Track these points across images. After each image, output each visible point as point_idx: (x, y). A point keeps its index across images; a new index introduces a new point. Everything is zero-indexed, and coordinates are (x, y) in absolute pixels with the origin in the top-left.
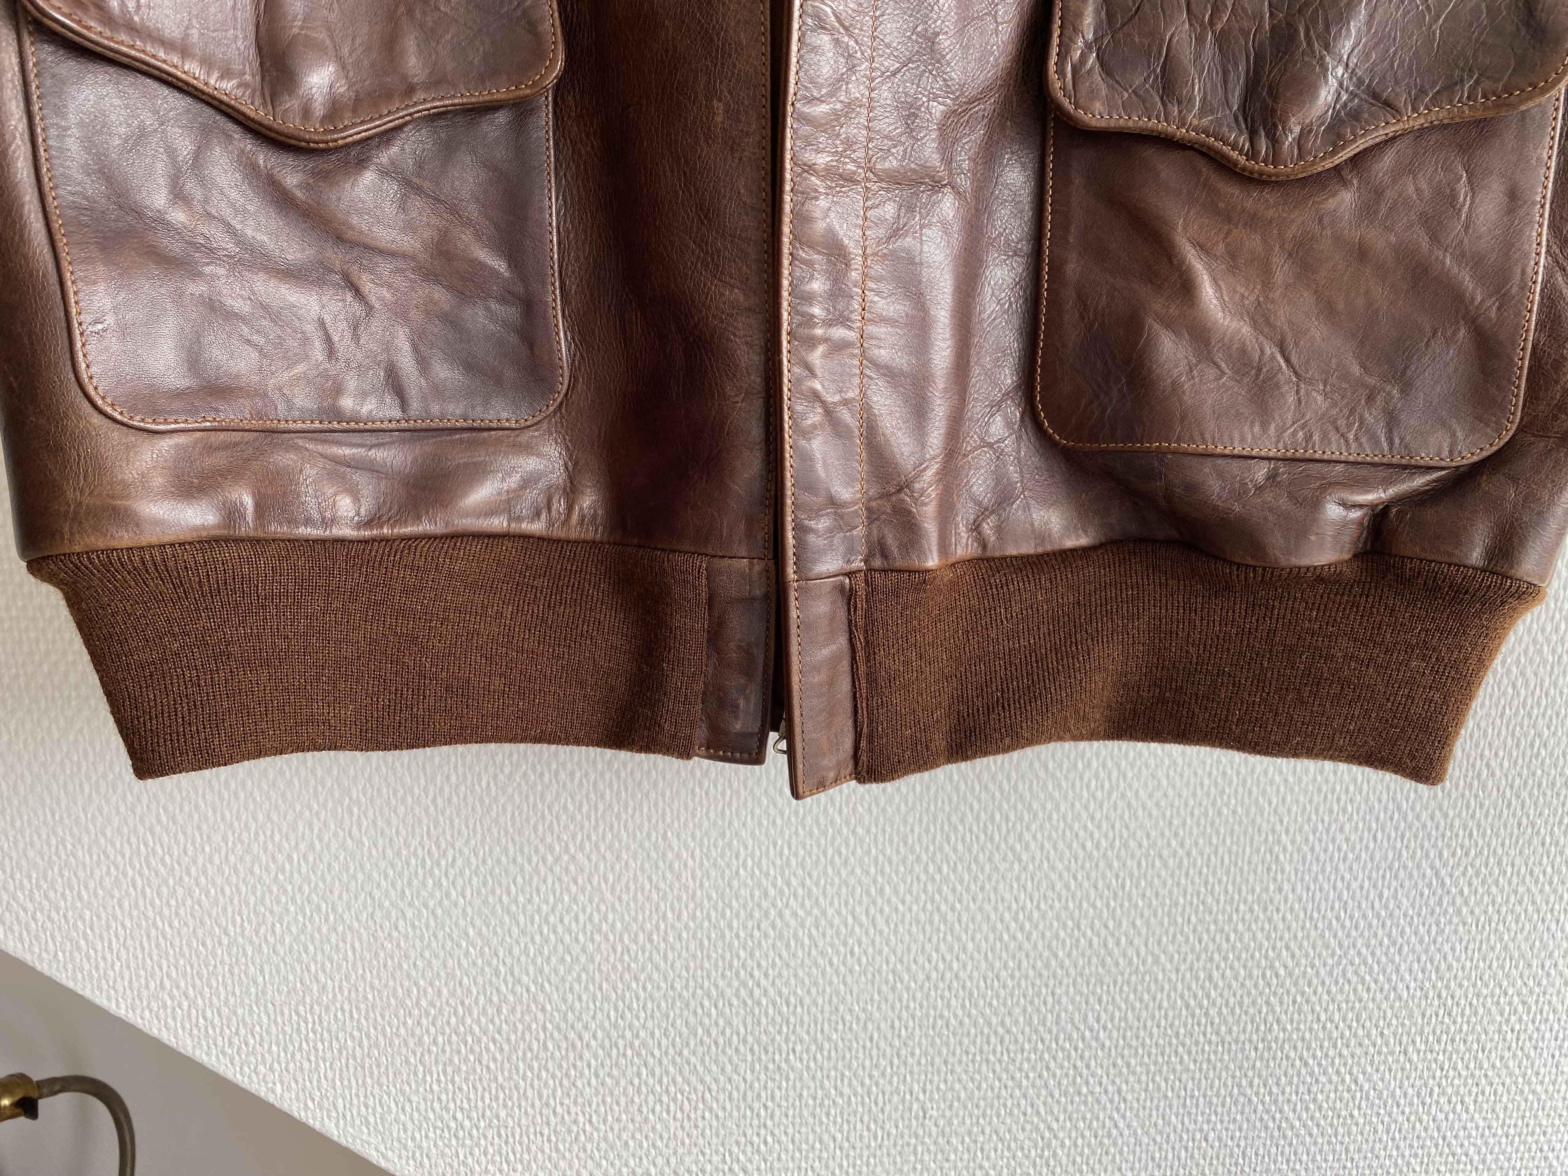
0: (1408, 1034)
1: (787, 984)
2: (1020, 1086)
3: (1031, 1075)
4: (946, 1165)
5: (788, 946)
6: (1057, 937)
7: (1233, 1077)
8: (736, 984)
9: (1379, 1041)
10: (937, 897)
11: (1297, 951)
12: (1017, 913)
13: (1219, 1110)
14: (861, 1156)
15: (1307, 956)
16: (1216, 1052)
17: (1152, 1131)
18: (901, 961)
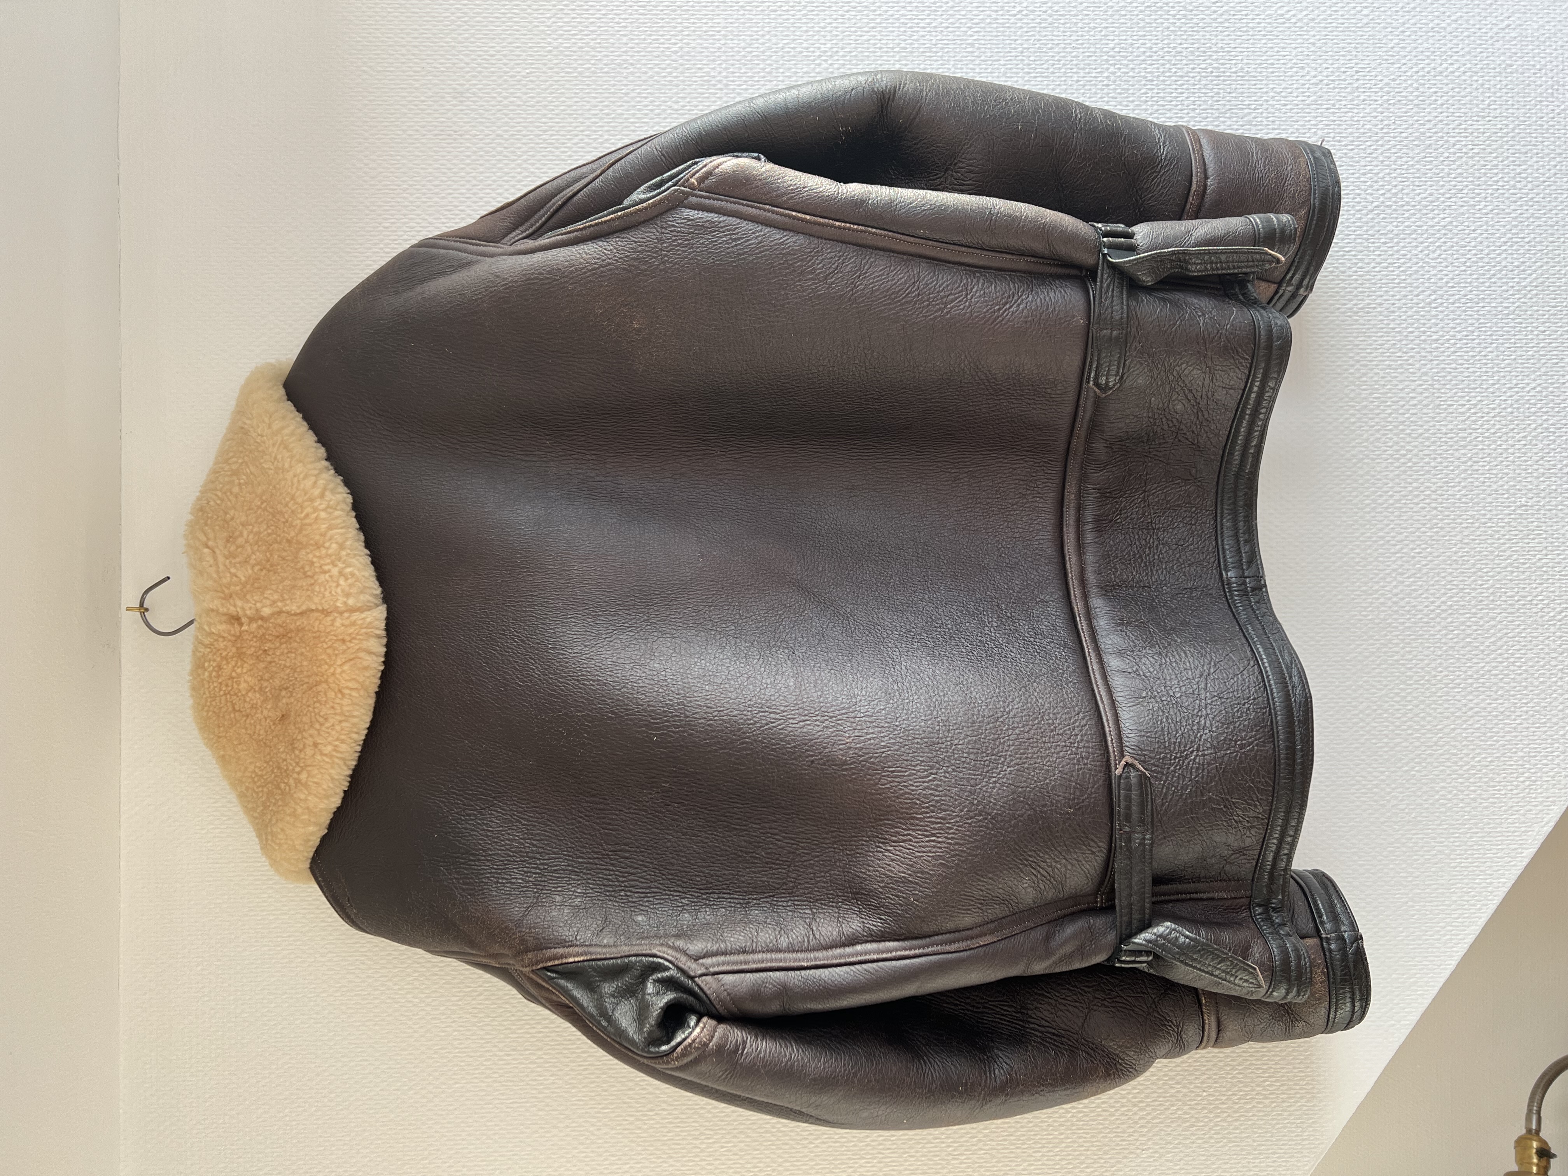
0: (1474, 214)
1: (1439, 590)
2: (1506, 449)
3: (1499, 443)
4: (1559, 490)
5: (1415, 590)
6: (1410, 434)
7: (1502, 319)
8: (1438, 620)
9: (1479, 231)
10: (1385, 506)
11: (1420, 289)
12: (1395, 459)
13: (1524, 325)
14: (1552, 543)
15: (1423, 283)
16: (1485, 332)
17: (1538, 365)
18: (1425, 524)
